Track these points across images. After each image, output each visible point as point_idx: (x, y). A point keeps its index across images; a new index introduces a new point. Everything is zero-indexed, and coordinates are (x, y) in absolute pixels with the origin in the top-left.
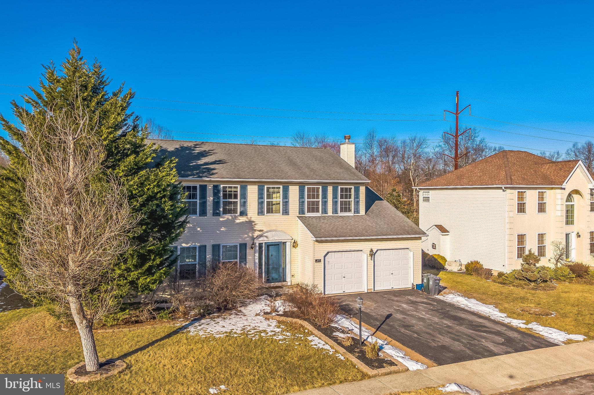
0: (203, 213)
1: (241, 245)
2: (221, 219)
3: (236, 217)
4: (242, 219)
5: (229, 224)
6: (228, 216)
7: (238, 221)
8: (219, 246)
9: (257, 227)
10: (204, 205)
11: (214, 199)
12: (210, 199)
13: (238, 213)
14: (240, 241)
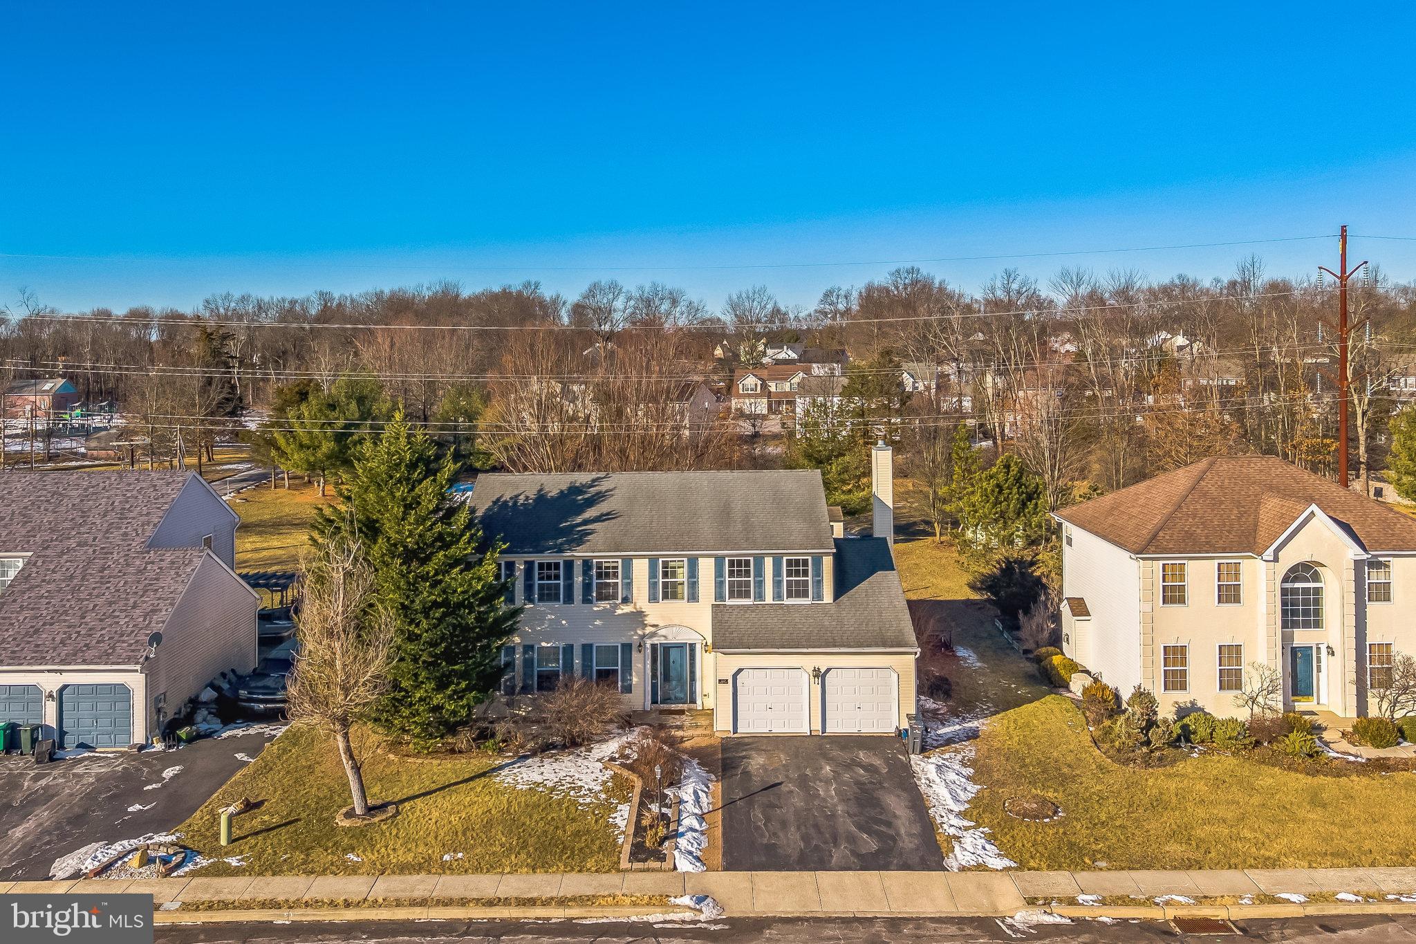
0: (569, 599)
1: (623, 645)
2: (595, 609)
3: (616, 606)
4: (627, 609)
5: (607, 615)
6: (605, 605)
7: (619, 612)
8: (591, 646)
9: (649, 620)
10: (569, 588)
11: (584, 580)
12: (578, 579)
13: (620, 601)
14: (625, 640)
